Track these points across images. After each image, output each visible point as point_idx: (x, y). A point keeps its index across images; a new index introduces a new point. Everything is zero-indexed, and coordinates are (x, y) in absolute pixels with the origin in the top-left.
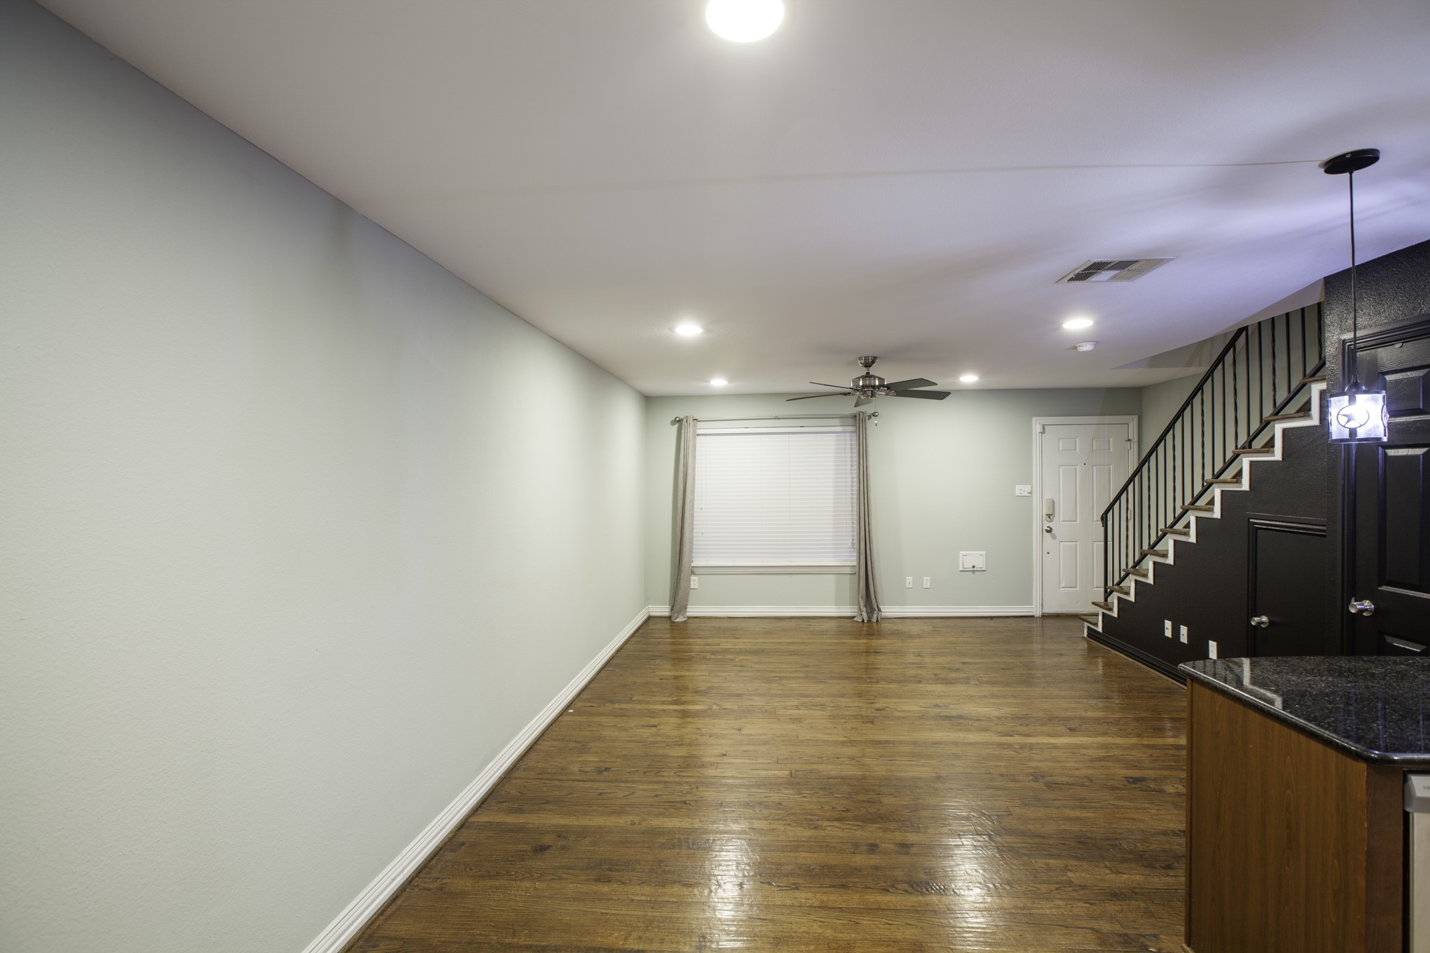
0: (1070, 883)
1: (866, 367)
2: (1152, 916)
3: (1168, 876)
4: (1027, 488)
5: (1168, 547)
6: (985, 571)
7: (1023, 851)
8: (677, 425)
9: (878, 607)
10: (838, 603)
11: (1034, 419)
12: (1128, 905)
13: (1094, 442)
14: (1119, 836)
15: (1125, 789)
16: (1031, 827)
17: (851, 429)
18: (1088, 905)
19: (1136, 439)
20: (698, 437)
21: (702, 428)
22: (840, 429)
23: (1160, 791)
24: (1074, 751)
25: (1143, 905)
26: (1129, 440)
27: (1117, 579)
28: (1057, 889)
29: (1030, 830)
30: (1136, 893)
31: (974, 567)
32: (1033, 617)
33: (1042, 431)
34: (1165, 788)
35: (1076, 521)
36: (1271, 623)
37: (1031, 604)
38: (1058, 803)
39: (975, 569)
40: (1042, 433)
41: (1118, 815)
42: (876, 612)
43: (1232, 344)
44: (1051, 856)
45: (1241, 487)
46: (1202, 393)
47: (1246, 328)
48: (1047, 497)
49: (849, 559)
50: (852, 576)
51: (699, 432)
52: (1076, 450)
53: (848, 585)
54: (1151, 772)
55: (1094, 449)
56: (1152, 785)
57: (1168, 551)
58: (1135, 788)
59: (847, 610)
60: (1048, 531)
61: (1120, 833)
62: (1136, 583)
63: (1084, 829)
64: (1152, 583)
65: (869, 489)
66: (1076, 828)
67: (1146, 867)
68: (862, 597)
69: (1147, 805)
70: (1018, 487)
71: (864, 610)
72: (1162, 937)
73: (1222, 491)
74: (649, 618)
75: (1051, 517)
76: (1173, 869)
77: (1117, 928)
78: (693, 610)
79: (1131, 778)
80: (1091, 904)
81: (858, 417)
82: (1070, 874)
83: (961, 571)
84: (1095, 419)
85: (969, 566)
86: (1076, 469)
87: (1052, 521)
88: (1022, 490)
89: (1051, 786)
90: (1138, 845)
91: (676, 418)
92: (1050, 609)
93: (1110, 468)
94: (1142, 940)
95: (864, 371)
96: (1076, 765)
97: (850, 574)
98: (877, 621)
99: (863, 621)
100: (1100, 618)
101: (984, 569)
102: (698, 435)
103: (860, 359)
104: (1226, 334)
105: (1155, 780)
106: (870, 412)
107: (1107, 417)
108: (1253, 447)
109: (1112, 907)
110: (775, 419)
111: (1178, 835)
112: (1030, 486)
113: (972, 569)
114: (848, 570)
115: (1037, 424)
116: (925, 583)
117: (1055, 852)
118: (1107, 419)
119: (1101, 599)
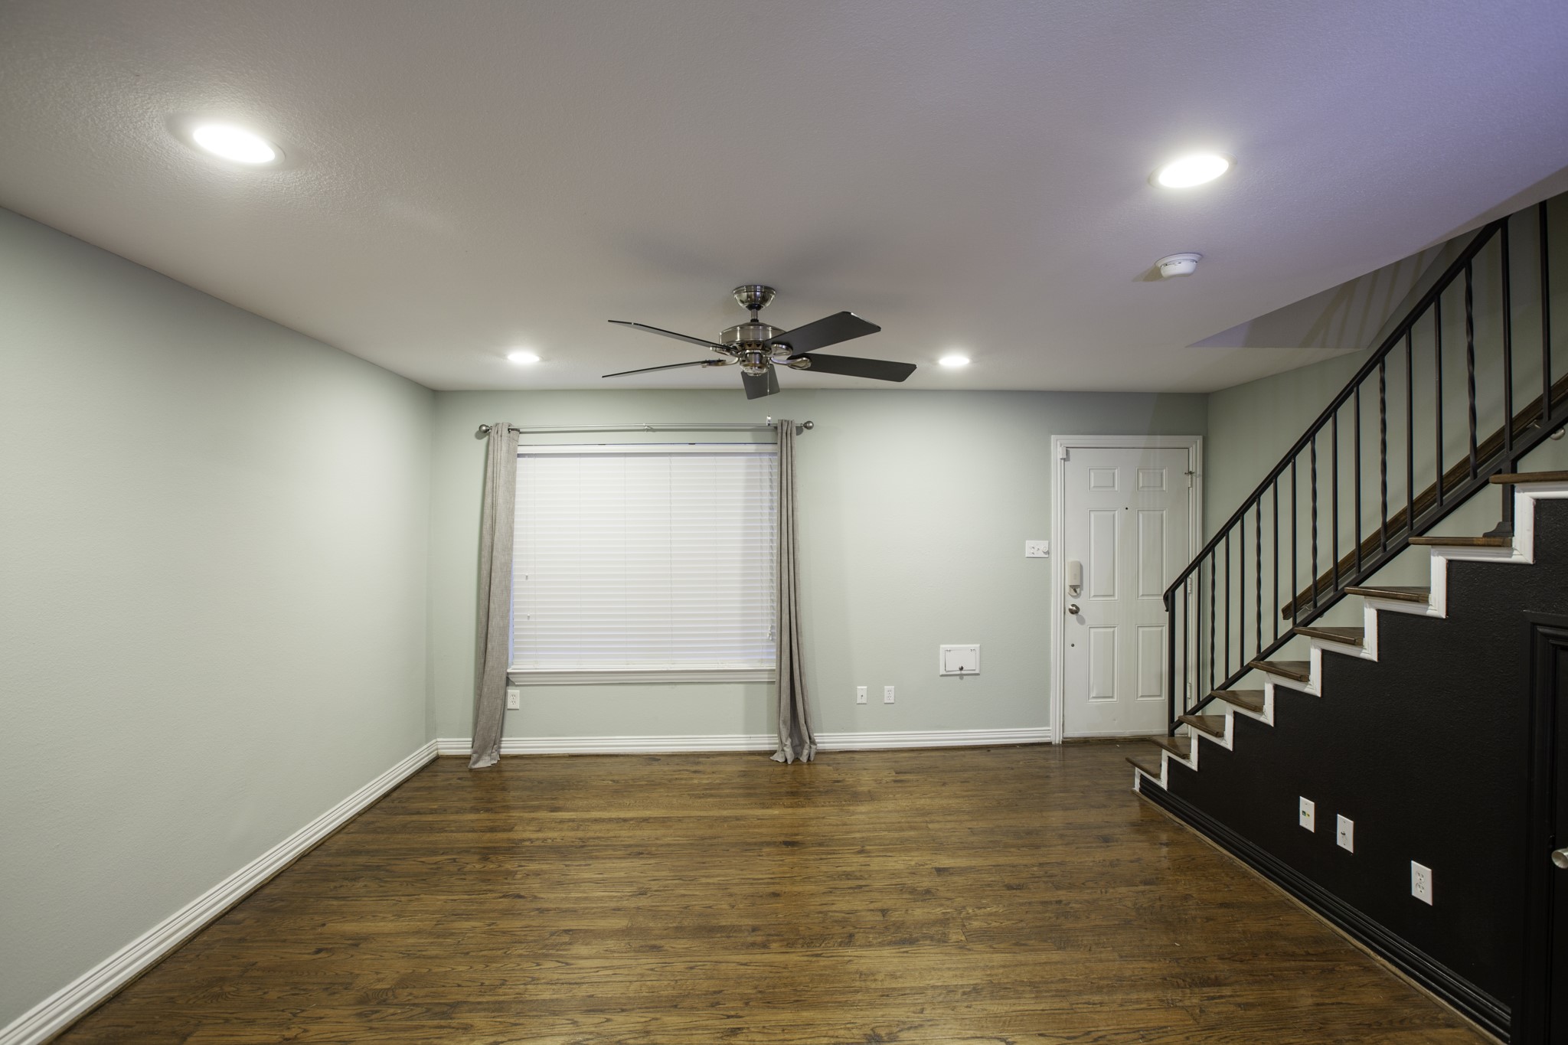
1: (750, 307)
4: (1043, 545)
5: (1309, 656)
6: (978, 674)
8: (485, 440)
9: (810, 738)
10: (749, 729)
11: (1053, 437)
13: (1141, 474)
17: (770, 448)
19: (1199, 471)
20: (518, 459)
21: (527, 444)
22: (752, 448)
26: (1191, 473)
27: (1192, 703)
31: (961, 669)
32: (1049, 744)
33: (1065, 457)
35: (1113, 595)
37: (1048, 724)
39: (963, 672)
40: (1064, 459)
42: (807, 746)
43: (1465, 261)
45: (1511, 555)
46: (1383, 370)
47: (1502, 224)
48: (1070, 559)
49: (764, 659)
50: (769, 686)
51: (521, 450)
52: (1114, 486)
53: (765, 700)
55: (1141, 485)
57: (1310, 668)
59: (763, 741)
60: (1072, 612)
62: (1235, 718)
64: (1271, 723)
65: (796, 546)
68: (785, 722)
70: (1029, 544)
71: (788, 743)
73: (1450, 563)
74: (437, 759)
75: (1078, 590)
78: (513, 745)
81: (779, 430)
83: (942, 676)
84: (1141, 440)
85: (954, 667)
86: (1114, 516)
87: (1078, 596)
88: (1034, 547)
91: (481, 427)
92: (1075, 732)
93: (1162, 515)
95: (747, 316)
97: (769, 683)
98: (809, 760)
99: (786, 760)
100: (1165, 766)
101: (977, 672)
102: (519, 456)
103: (739, 291)
104: (1450, 244)
106: (800, 421)
107: (1159, 437)
108: (1519, 471)
110: (647, 430)
112: (1046, 543)
113: (959, 672)
114: (765, 677)
115: (1057, 445)
116: (886, 694)
118: (1159, 440)
119: (1163, 734)
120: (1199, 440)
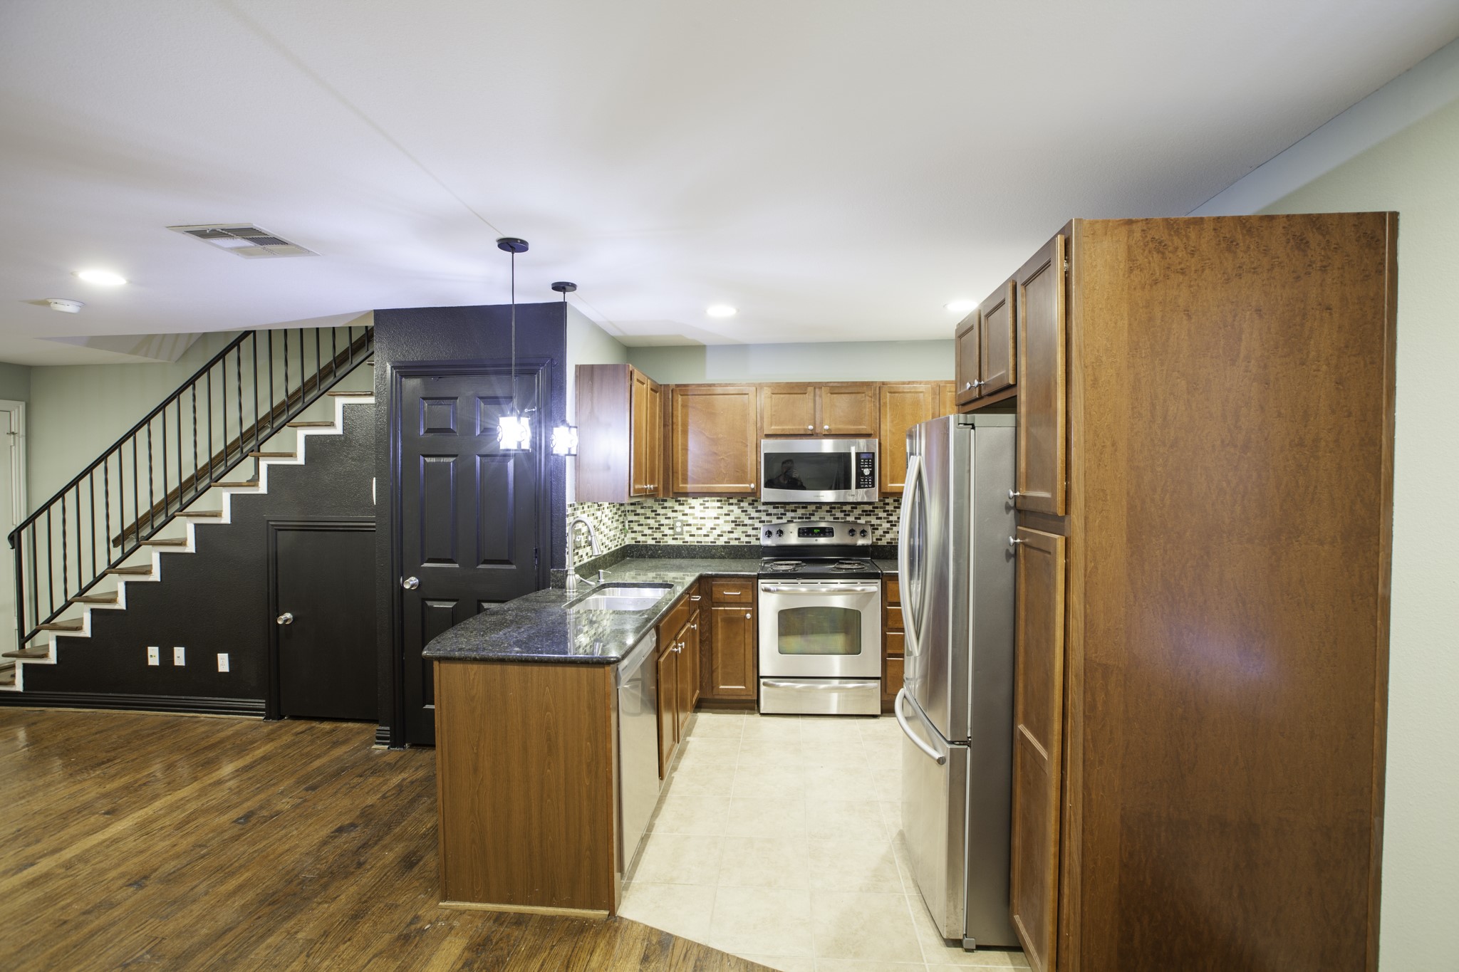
0: (311, 942)
2: (397, 906)
3: (368, 870)
5: (151, 561)
7: (230, 957)
12: (373, 914)
14: (296, 872)
15: (248, 832)
16: (204, 931)
18: (348, 943)
19: (22, 432)
23: (278, 813)
24: (144, 831)
25: (382, 905)
26: (13, 433)
27: (44, 617)
28: (308, 956)
29: (207, 935)
30: (366, 902)
34: (278, 808)
36: (295, 618)
38: (202, 887)
41: (272, 857)
43: (236, 343)
44: (263, 937)
45: (258, 490)
47: (253, 332)
54: (249, 803)
56: (265, 813)
57: (151, 566)
58: (255, 825)
61: (293, 869)
62: (92, 614)
63: (259, 891)
64: (123, 607)
66: (250, 895)
67: (346, 877)
69: (284, 832)
72: (419, 913)
73: (232, 495)
76: (364, 863)
77: (387, 937)
79: (241, 818)
80: (349, 940)
82: (300, 936)
89: (173, 878)
90: (318, 866)
94: (413, 927)
96: (167, 843)
100: (19, 673)
105: (261, 808)
108: (261, 451)
109: (365, 927)
111: (336, 837)
117: (261, 931)
119: (14, 648)
120: (22, 406)
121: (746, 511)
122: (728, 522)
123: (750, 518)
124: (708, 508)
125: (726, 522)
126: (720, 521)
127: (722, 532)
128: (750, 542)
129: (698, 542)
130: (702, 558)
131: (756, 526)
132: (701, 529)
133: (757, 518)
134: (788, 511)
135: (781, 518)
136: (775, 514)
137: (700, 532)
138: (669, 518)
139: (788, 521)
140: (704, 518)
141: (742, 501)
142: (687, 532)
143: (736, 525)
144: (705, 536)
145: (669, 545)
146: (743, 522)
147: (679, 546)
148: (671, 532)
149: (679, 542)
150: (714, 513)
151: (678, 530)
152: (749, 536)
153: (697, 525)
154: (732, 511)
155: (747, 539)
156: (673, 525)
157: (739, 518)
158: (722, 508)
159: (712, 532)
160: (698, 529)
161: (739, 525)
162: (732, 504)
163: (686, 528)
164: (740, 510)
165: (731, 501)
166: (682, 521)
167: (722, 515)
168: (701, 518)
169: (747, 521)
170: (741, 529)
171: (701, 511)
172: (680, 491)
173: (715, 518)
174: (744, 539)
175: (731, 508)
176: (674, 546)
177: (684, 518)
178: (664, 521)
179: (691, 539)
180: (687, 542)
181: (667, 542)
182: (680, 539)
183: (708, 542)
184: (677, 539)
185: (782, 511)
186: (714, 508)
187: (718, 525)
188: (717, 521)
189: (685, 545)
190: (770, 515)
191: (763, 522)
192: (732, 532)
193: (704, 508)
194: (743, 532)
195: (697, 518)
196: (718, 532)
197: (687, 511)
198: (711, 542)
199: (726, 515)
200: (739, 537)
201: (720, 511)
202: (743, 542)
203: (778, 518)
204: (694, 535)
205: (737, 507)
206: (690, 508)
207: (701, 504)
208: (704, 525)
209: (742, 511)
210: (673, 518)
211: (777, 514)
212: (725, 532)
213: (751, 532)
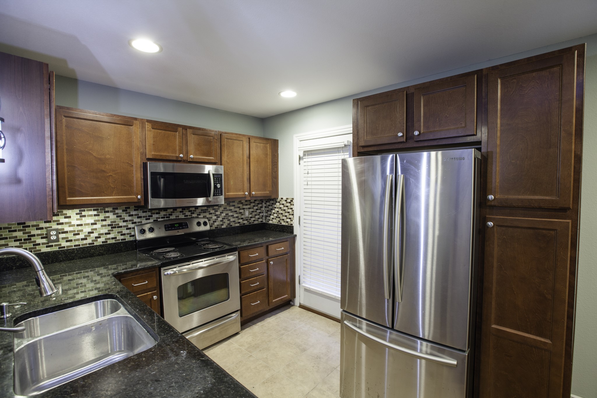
121: (121, 216)
122: (105, 226)
123: (124, 221)
124: (85, 216)
125: (102, 226)
126: (98, 226)
127: (99, 234)
128: (125, 239)
129: (75, 246)
130: (81, 258)
131: (129, 227)
132: (79, 234)
133: (130, 221)
134: (154, 213)
135: (149, 219)
136: (144, 217)
137: (77, 237)
138: (42, 228)
139: (154, 221)
140: (81, 225)
141: (117, 209)
142: (63, 238)
143: (112, 228)
144: (82, 239)
145: (43, 253)
146: (119, 224)
147: (54, 252)
148: (44, 241)
149: (56, 249)
150: (91, 220)
151: (54, 238)
152: (124, 234)
153: (74, 231)
154: (109, 217)
155: (122, 237)
156: (46, 234)
157: (115, 222)
158: (99, 215)
159: (90, 236)
160: (74, 235)
161: (115, 227)
162: (108, 212)
163: (61, 236)
164: (115, 216)
165: (107, 209)
166: (56, 230)
167: (99, 221)
168: (78, 225)
169: (122, 224)
170: (116, 230)
171: (77, 220)
172: (68, 204)
173: (92, 224)
174: (120, 237)
175: (107, 214)
176: (49, 253)
177: (60, 227)
178: (34, 232)
179: (68, 244)
180: (64, 247)
181: (40, 250)
182: (55, 245)
183: (86, 244)
184: (52, 246)
185: (150, 214)
186: (91, 216)
187: (96, 229)
188: (95, 227)
189: (61, 251)
190: (140, 217)
191: (135, 223)
192: (109, 234)
193: (81, 216)
194: (118, 232)
195: (74, 225)
196: (96, 234)
197: (62, 220)
198: (89, 244)
199: (102, 220)
200: (116, 236)
201: (97, 218)
202: (119, 240)
203: (146, 219)
204: (71, 241)
205: (112, 213)
206: (65, 218)
207: (77, 214)
208: (82, 231)
209: (117, 217)
210: (46, 228)
211: (146, 216)
212: (102, 234)
213: (125, 231)
